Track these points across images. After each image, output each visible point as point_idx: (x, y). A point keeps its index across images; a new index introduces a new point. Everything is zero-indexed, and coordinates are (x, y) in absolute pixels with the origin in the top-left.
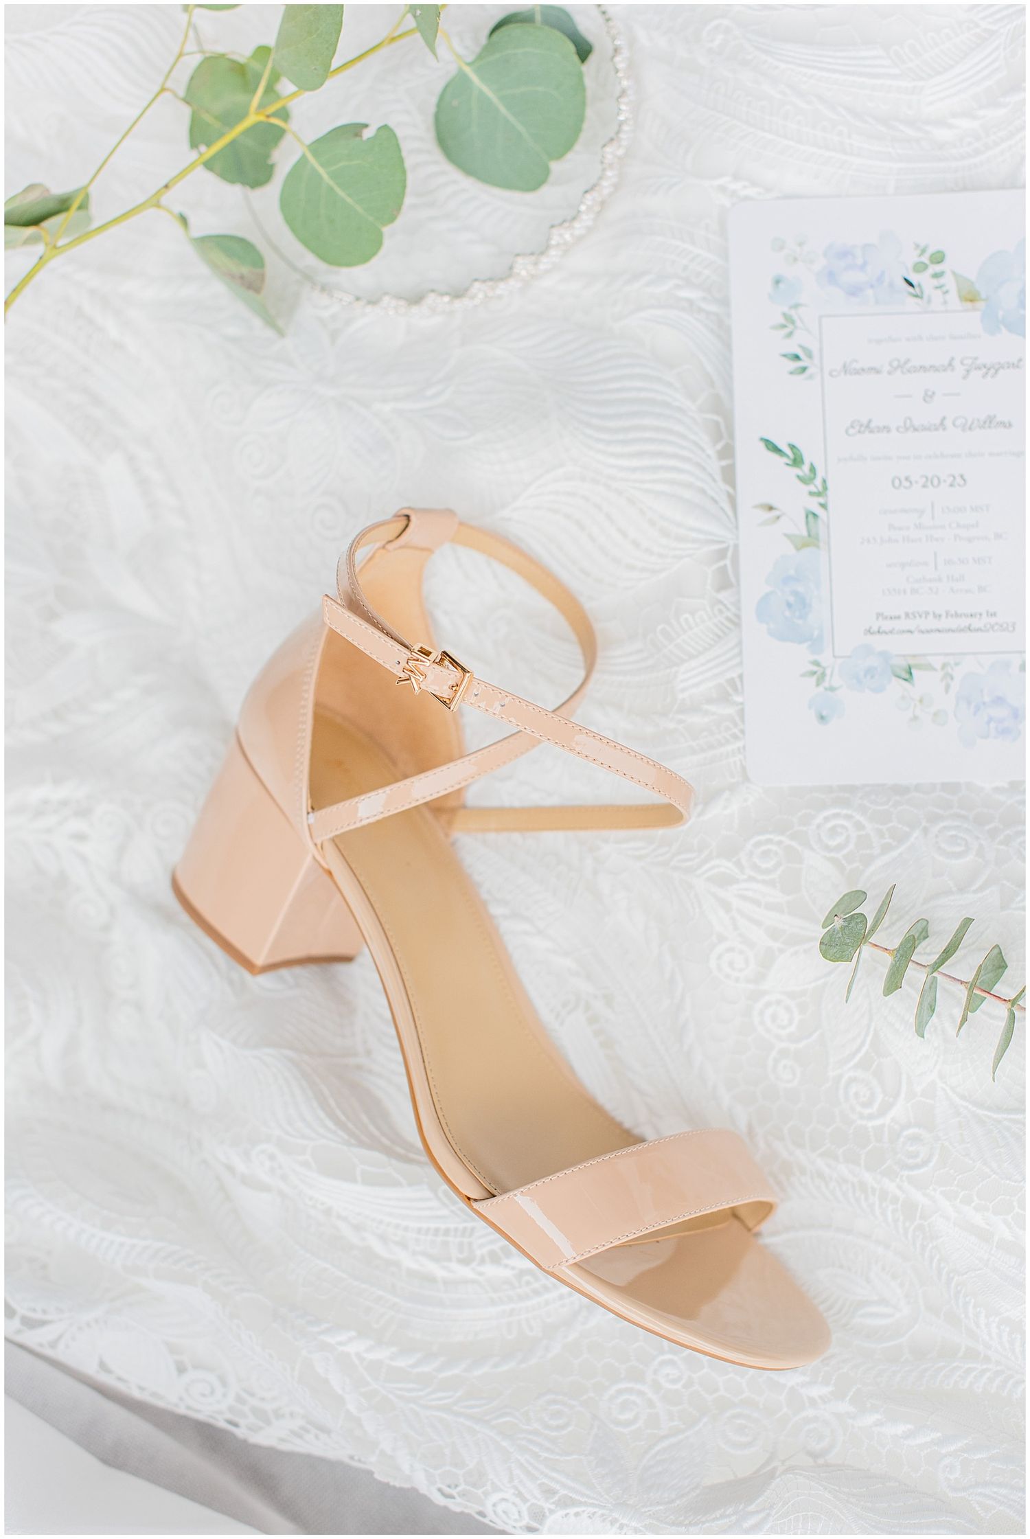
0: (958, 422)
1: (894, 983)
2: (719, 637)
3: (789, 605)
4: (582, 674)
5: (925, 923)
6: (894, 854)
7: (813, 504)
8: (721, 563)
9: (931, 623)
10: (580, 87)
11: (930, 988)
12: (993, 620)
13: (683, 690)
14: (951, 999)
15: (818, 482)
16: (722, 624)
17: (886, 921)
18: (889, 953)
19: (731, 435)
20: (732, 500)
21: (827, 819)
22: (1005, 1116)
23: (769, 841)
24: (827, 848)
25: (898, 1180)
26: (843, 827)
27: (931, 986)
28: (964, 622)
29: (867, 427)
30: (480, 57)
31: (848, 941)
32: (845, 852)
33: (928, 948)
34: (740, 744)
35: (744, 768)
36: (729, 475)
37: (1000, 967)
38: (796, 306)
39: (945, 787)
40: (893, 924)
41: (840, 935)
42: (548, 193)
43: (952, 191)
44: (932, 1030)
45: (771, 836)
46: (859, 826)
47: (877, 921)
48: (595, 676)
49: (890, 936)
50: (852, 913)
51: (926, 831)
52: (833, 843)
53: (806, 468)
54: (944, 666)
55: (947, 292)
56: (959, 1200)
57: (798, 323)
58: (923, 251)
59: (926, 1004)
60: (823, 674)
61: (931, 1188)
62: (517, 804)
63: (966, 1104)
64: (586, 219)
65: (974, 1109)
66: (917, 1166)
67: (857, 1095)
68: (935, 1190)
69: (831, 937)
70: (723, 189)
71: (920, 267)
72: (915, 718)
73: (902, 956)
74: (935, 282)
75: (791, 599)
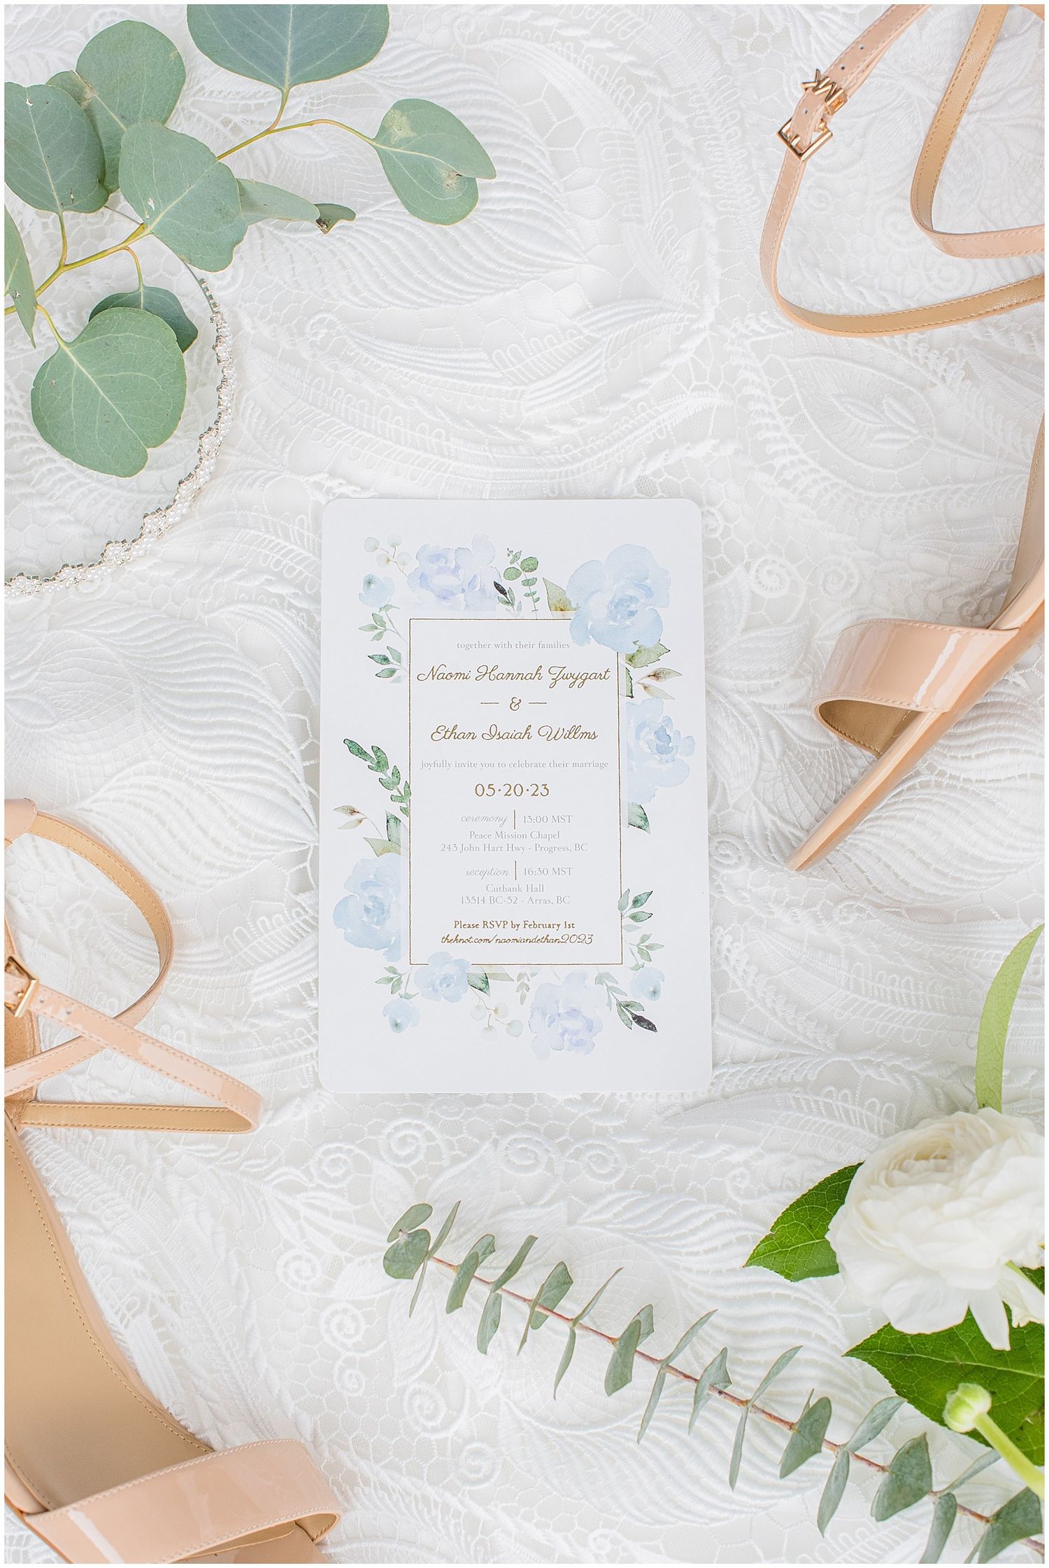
0: (543, 732)
1: (455, 1302)
2: (296, 940)
3: (367, 910)
4: (157, 971)
5: (491, 1238)
6: (464, 1166)
7: (395, 808)
8: (301, 866)
9: (509, 933)
10: (180, 375)
11: (494, 1304)
12: (570, 932)
13: (257, 994)
14: (514, 1317)
15: (401, 786)
16: (300, 927)
17: (453, 1232)
18: (454, 1269)
19: (317, 736)
20: (315, 801)
21: (397, 1129)
22: (568, 1432)
23: (339, 1149)
24: (397, 1158)
25: (460, 1495)
26: (414, 1137)
27: (495, 1302)
28: (541, 933)
29: (452, 733)
30: (80, 338)
31: (411, 1258)
32: (414, 1162)
33: (495, 1262)
34: (313, 1050)
35: (316, 1074)
36: (312, 777)
37: (565, 1283)
38: (387, 607)
39: (518, 1098)
40: (460, 1237)
41: (403, 1251)
42: (146, 477)
43: (548, 498)
44: (497, 1344)
45: (341, 1145)
46: (429, 1137)
47: (442, 1237)
48: (170, 974)
49: (455, 1252)
50: (417, 1229)
51: (496, 1143)
52: (403, 1153)
53: (389, 772)
54: (520, 976)
55: (538, 599)
56: (520, 1516)
57: (388, 625)
58: (516, 557)
59: (489, 1320)
60: (399, 980)
61: (492, 1503)
62: (88, 1099)
63: (530, 1419)
64: (181, 508)
65: (537, 1424)
66: (480, 1481)
67: (421, 1407)
68: (496, 1505)
69: (395, 1253)
70: (318, 486)
71: (512, 574)
72: (490, 1027)
73: (465, 1273)
74: (527, 589)
75: (370, 904)
